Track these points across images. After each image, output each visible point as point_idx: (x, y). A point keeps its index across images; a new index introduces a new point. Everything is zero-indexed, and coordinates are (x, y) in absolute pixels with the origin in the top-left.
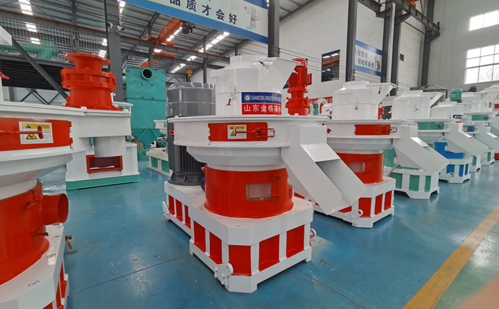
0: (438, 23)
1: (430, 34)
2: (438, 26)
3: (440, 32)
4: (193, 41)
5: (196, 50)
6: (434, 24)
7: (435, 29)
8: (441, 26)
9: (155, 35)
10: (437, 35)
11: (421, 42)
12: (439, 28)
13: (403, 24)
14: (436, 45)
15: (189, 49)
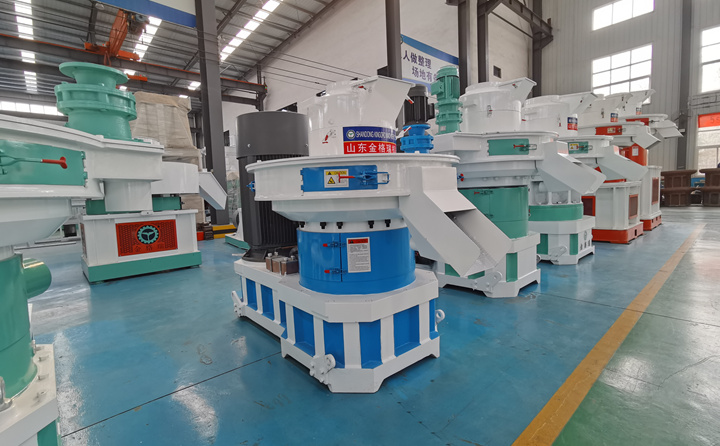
0: (549, 20)
1: (540, 37)
2: (549, 26)
3: (553, 34)
4: (183, 56)
5: (191, 70)
6: (542, 21)
7: (544, 28)
8: (553, 25)
9: (102, 42)
10: (550, 38)
11: (528, 50)
12: (550, 28)
13: (490, 16)
14: (549, 54)
15: (182, 69)
